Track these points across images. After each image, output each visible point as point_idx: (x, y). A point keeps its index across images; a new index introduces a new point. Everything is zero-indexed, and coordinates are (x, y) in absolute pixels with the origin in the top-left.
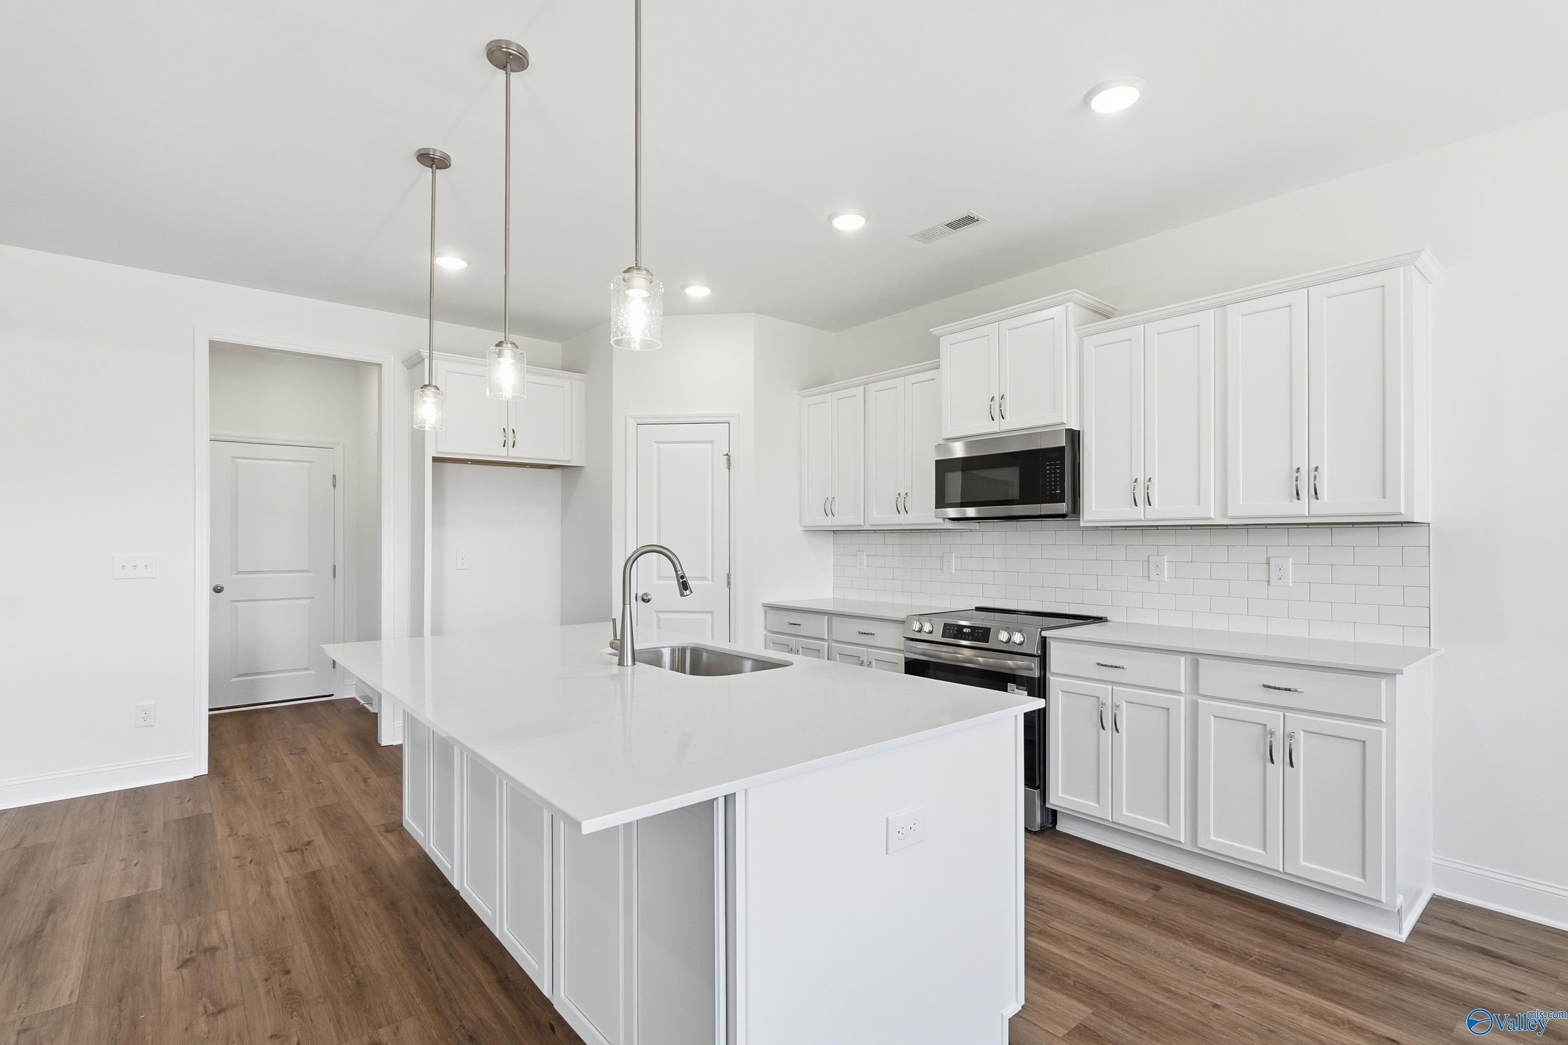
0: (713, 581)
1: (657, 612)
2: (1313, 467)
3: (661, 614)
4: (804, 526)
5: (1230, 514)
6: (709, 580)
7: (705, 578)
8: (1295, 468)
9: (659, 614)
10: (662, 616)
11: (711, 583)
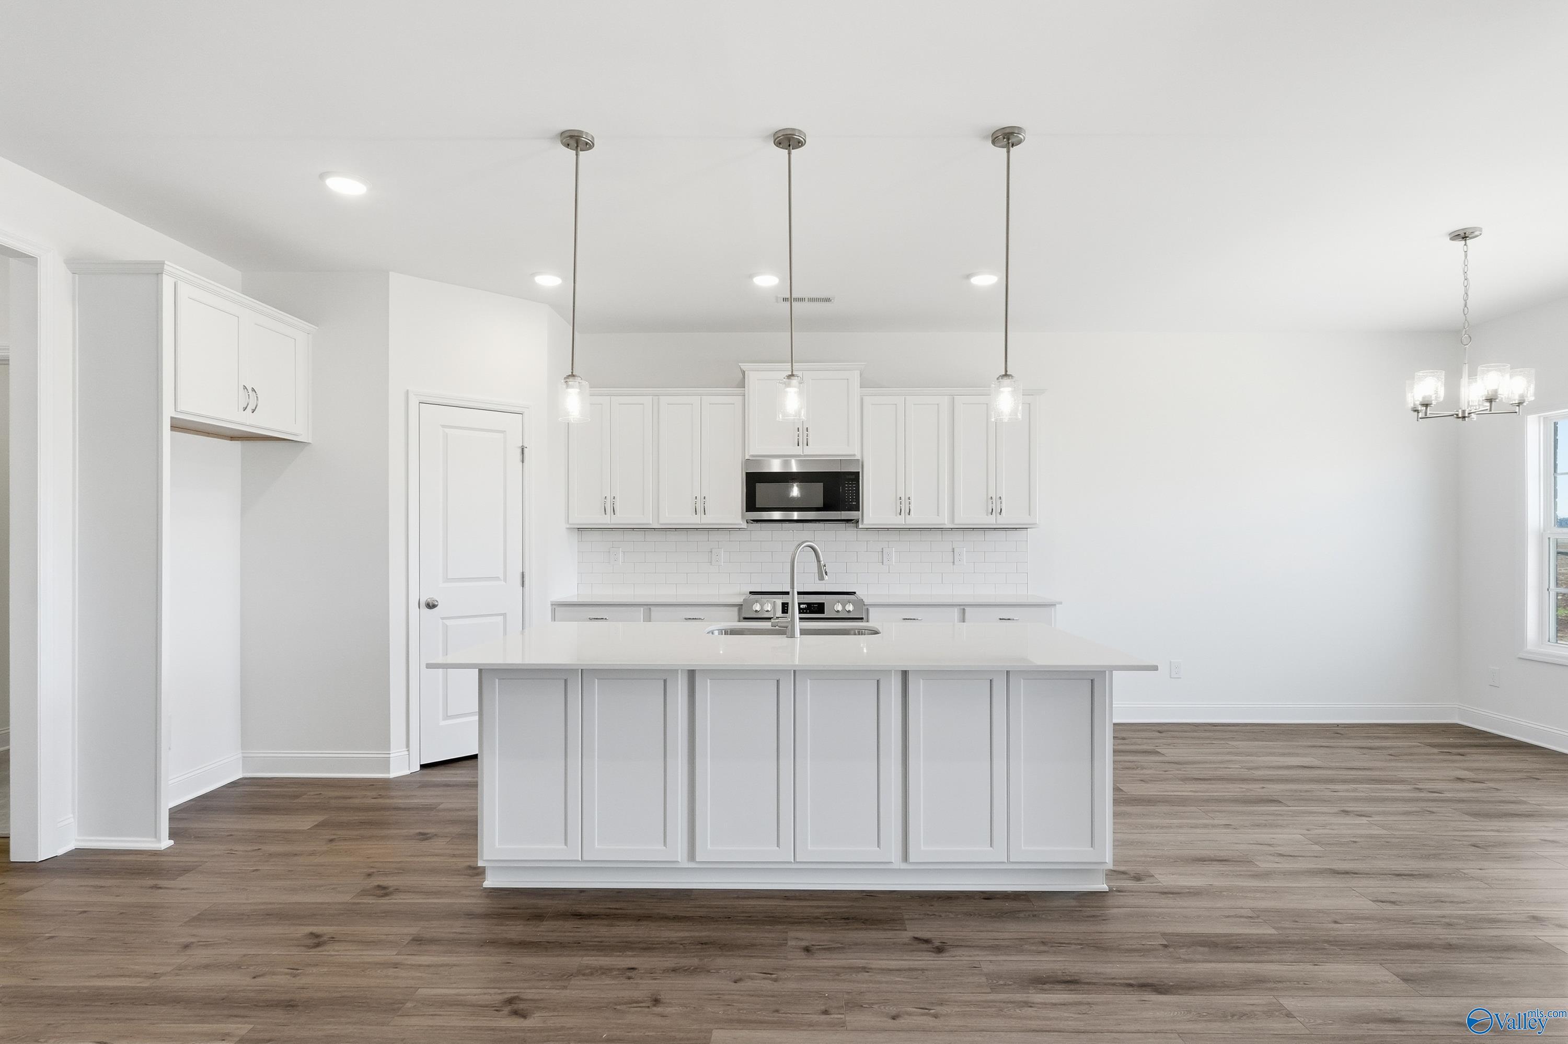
0: (505, 580)
1: (443, 618)
2: (998, 497)
3: (447, 620)
4: (571, 524)
5: (956, 522)
6: (501, 580)
7: (497, 578)
8: (990, 497)
9: (444, 621)
10: (448, 622)
11: (503, 583)
